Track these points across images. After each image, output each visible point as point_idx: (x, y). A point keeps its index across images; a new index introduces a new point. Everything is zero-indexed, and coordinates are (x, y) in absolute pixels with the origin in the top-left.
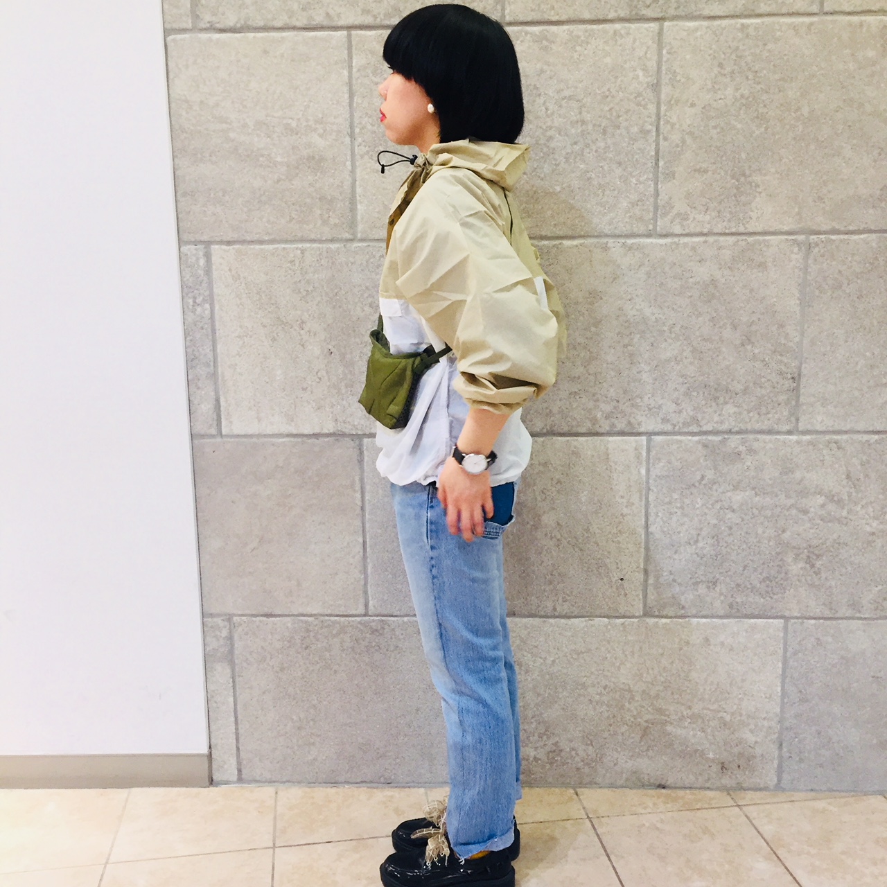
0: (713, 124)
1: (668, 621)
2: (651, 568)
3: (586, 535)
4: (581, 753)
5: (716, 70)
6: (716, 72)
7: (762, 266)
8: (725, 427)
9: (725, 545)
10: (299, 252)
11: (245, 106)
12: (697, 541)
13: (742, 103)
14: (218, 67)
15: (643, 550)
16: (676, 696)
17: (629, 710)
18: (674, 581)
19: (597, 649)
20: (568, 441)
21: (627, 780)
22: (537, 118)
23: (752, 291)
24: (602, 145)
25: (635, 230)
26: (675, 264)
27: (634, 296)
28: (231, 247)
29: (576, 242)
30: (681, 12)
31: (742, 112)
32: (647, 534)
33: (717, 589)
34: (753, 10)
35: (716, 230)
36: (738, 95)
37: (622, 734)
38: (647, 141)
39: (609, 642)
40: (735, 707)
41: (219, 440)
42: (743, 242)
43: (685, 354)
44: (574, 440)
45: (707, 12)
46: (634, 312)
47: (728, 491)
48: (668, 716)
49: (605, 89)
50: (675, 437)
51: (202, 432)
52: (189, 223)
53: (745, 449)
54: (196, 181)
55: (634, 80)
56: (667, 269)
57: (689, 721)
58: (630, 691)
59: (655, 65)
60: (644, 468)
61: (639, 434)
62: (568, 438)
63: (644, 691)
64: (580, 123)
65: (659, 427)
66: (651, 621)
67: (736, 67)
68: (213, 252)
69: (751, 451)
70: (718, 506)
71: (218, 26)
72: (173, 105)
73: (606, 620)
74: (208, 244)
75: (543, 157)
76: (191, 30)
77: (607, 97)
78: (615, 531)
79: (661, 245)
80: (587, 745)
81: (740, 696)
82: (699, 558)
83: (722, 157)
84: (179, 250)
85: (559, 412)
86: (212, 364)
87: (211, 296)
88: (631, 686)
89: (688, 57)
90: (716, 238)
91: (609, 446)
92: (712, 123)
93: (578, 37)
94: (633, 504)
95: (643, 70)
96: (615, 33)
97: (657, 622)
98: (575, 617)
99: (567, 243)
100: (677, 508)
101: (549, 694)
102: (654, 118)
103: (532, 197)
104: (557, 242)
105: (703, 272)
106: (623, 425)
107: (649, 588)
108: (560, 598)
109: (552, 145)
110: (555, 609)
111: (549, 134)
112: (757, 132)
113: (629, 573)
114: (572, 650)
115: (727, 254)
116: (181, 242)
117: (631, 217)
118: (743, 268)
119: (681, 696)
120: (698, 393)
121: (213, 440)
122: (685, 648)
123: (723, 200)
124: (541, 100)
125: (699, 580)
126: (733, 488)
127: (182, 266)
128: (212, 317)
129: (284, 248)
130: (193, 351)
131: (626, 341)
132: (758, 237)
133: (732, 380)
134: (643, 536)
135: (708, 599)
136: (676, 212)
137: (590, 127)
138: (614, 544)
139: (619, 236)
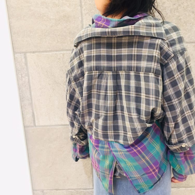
10: (62, 55)
28: (35, 54)
41: (34, 128)
51: (28, 125)
52: (17, 45)
54: (18, 28)
68: (27, 56)
74: (25, 53)
84: (14, 56)
86: (30, 99)
87: (28, 73)
116: (14, 53)
121: (32, 128)
127: (16, 62)
128: (29, 82)
129: (56, 54)
130: (22, 95)
139: (192, 42)
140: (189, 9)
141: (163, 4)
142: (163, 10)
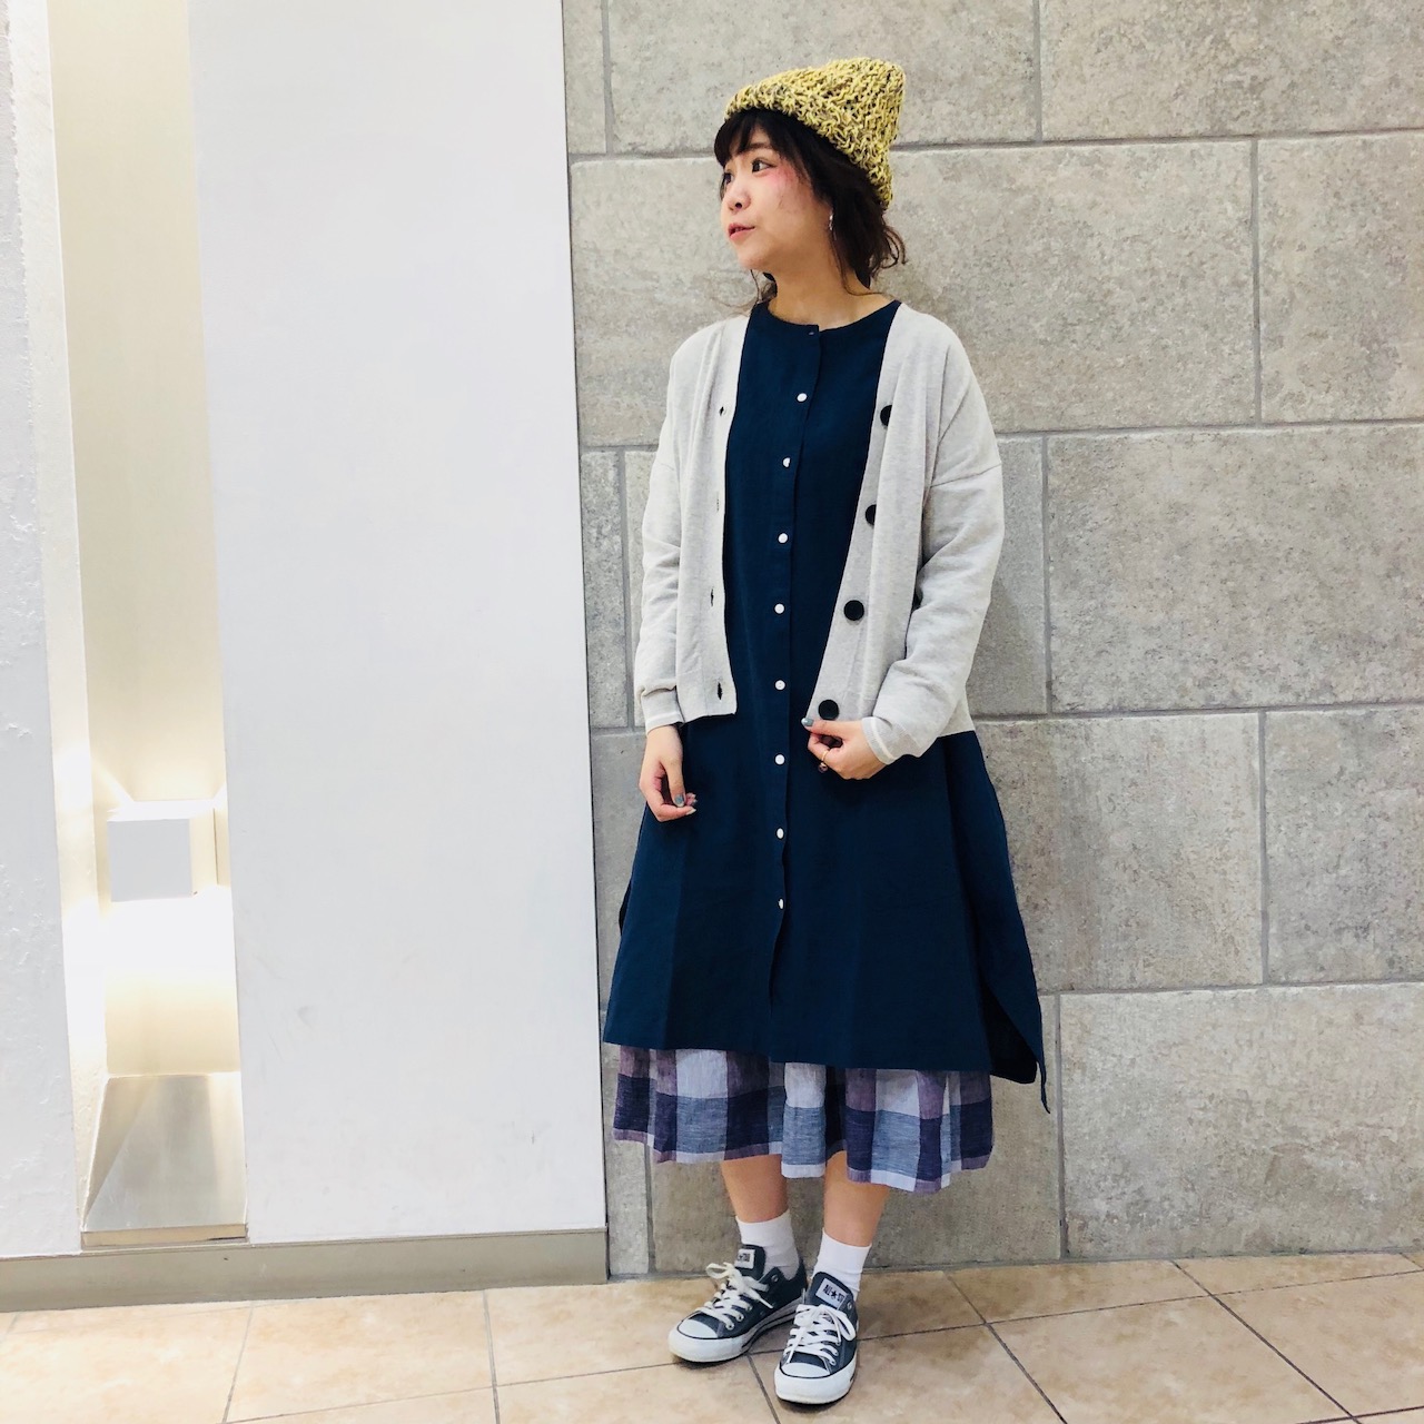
0: (1331, 273)
1: (1300, 990)
2: (1272, 909)
3: (1175, 862)
4: (1177, 1202)
5: (1332, 201)
6: (1331, 205)
7: (1410, 463)
8: (1370, 695)
9: (1379, 871)
11: (679, 257)
12: (1337, 867)
13: (1369, 245)
14: (643, 203)
15: (1259, 882)
16: (1317, 1107)
17: (1248, 1133)
18: (1307, 928)
19: (1197, 1037)
20: (1145, 722)
21: (1248, 1244)
22: (1089, 265)
23: (1397, 499)
24: (1179, 300)
25: (1231, 417)
26: (1288, 464)
27: (1234, 510)
29: (1147, 435)
30: (1280, 126)
31: (1369, 256)
32: (1265, 858)
33: (1371, 937)
34: (1377, 123)
35: (1342, 417)
36: (1363, 232)
37: (1239, 1170)
38: (1243, 295)
39: (1214, 1027)
40: (1404, 1119)
41: (630, 734)
42: (1381, 431)
43: (1309, 590)
44: (1153, 721)
45: (1314, 126)
46: (1234, 532)
47: (1378, 790)
48: (1306, 1139)
49: (1182, 226)
50: (1300, 713)
51: (606, 724)
52: (595, 420)
53: (1398, 724)
54: (605, 361)
55: (1221, 216)
56: (1278, 470)
57: (1337, 1144)
58: (1249, 1102)
59: (1249, 196)
60: (1258, 759)
61: (1247, 709)
62: (1144, 718)
63: (1268, 1102)
64: (1149, 273)
65: (1277, 699)
66: (1276, 991)
67: (1359, 198)
68: (627, 460)
69: (1407, 729)
70: (1366, 812)
71: (642, 148)
72: (576, 257)
73: (1209, 992)
74: (620, 449)
75: (1099, 319)
76: (604, 155)
77: (1185, 237)
78: (1218, 855)
79: (1269, 438)
80: (1186, 1190)
81: (1410, 1103)
82: (1342, 892)
83: (1346, 316)
84: (580, 459)
85: (1131, 680)
86: (622, 622)
87: (623, 524)
88: (1250, 1093)
89: (1292, 184)
90: (1343, 427)
91: (1205, 727)
92: (1329, 272)
93: (1143, 159)
94: (1243, 814)
95: (1233, 202)
96: (1192, 151)
97: (1285, 993)
98: (1164, 989)
99: (1135, 436)
100: (1307, 817)
101: (1128, 1112)
102: (1250, 263)
103: (1084, 374)
104: (1122, 436)
105: (1328, 474)
106: (1224, 697)
107: (1270, 941)
108: (1141, 961)
109: (1111, 301)
110: (1133, 978)
111: (1105, 287)
112: (1391, 284)
113: (1241, 918)
114: (1159, 1042)
115: (1360, 448)
116: (582, 447)
117: (1224, 399)
118: (1382, 468)
119: (1323, 1105)
120: (1330, 647)
121: (621, 736)
122: (1327, 1031)
123: (1349, 375)
124: (1093, 243)
125: (1343, 926)
126: (1384, 785)
127: (583, 481)
128: (623, 555)
130: (596, 603)
131: (1224, 574)
132: (1400, 426)
133: (1377, 627)
134: (1259, 861)
135: (1358, 953)
136: (1287, 392)
137: (1163, 278)
138: (1217, 875)
139: (1209, 426)
140: (1193, 316)
141: (1105, 296)
142: (1106, 316)
